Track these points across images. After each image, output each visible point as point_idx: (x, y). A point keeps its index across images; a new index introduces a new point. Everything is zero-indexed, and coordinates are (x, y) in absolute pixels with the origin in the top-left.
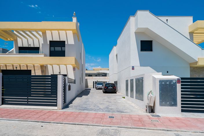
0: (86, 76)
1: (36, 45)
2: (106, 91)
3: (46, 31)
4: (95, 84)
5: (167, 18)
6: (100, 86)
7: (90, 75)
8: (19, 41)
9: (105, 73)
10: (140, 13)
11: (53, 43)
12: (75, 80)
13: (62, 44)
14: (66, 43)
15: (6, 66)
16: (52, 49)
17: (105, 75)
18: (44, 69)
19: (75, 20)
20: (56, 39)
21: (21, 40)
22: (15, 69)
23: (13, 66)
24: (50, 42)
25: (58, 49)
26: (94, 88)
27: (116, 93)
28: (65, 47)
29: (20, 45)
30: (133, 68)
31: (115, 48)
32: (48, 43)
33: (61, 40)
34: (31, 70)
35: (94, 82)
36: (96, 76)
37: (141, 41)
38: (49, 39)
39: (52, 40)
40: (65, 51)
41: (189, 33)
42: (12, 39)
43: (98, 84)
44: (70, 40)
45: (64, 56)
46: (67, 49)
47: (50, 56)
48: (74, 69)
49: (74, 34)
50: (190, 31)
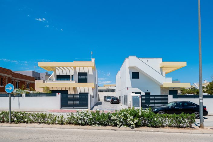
0: (98, 92)
1: (68, 74)
2: (113, 103)
3: (76, 67)
4: (105, 98)
5: (147, 59)
6: (109, 100)
7: (101, 91)
8: (57, 71)
9: (113, 89)
10: (130, 57)
11: (80, 74)
12: (93, 96)
13: (85, 74)
14: (88, 74)
15: (53, 88)
16: (80, 77)
17: (113, 91)
18: (75, 90)
19: (93, 60)
20: (82, 71)
21: (58, 71)
22: (58, 90)
23: (57, 88)
24: (78, 73)
25: (83, 77)
26: (104, 101)
27: (119, 104)
28: (87, 76)
29: (58, 74)
30: (128, 89)
31: (119, 72)
32: (77, 74)
33: (85, 72)
34: (67, 90)
35: (104, 96)
36: (106, 91)
37: (132, 73)
38: (78, 71)
39: (79, 72)
40: (87, 79)
41: (160, 68)
42: (52, 70)
43: (108, 98)
44: (90, 72)
45: (87, 82)
46: (88, 77)
47: (78, 82)
48: (93, 89)
49: (92, 68)
50: (161, 67)
